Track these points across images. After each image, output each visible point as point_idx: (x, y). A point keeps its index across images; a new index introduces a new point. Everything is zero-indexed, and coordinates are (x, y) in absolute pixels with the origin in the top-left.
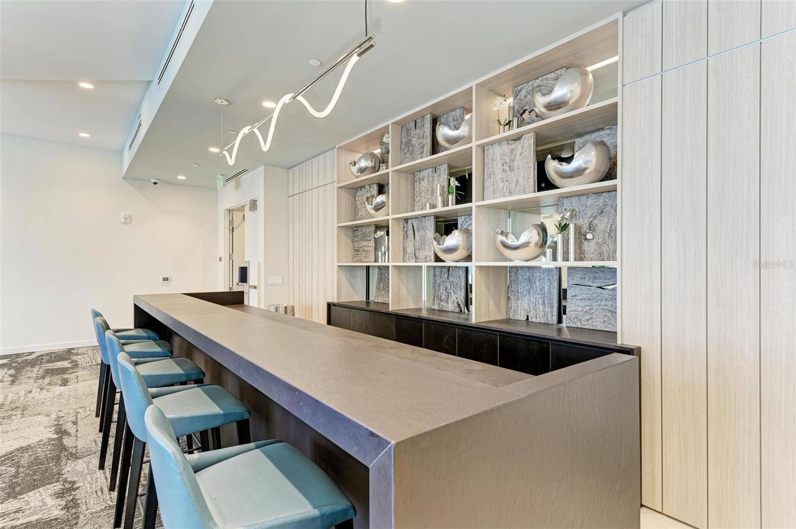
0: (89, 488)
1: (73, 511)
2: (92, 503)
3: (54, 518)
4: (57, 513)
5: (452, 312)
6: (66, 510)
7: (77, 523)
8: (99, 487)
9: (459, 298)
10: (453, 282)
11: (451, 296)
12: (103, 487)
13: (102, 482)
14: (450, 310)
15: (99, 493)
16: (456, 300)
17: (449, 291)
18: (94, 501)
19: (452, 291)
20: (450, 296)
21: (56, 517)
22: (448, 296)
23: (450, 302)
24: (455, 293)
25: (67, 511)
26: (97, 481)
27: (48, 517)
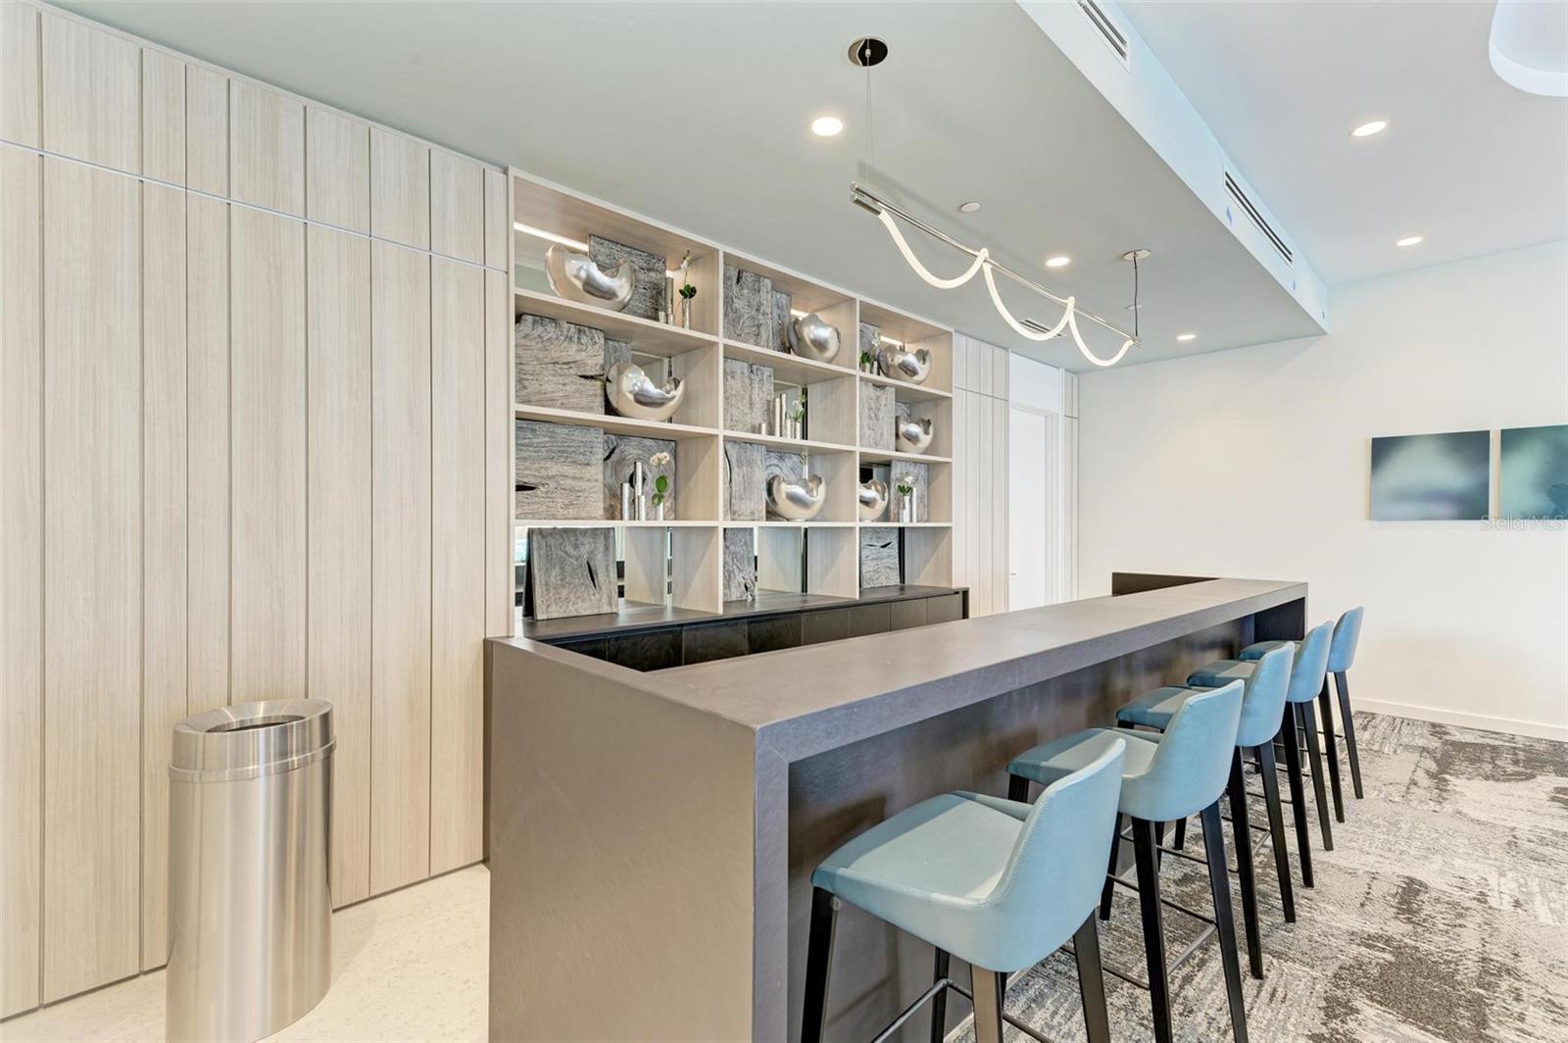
0: (1292, 1020)
1: (1339, 993)
2: (1302, 984)
3: (1375, 1004)
4: (1369, 1011)
5: (737, 601)
6: (1350, 1004)
7: (1341, 968)
8: (1273, 1005)
9: (746, 577)
10: (735, 553)
11: (735, 575)
12: (1267, 1000)
13: (1261, 1014)
14: (734, 599)
15: (1280, 994)
16: (743, 582)
17: (731, 569)
18: (1298, 985)
19: (735, 567)
20: (732, 576)
21: (1369, 1003)
22: (729, 576)
23: (732, 585)
24: (740, 571)
25: (1349, 1001)
26: (1269, 1024)
27: (1386, 1014)
